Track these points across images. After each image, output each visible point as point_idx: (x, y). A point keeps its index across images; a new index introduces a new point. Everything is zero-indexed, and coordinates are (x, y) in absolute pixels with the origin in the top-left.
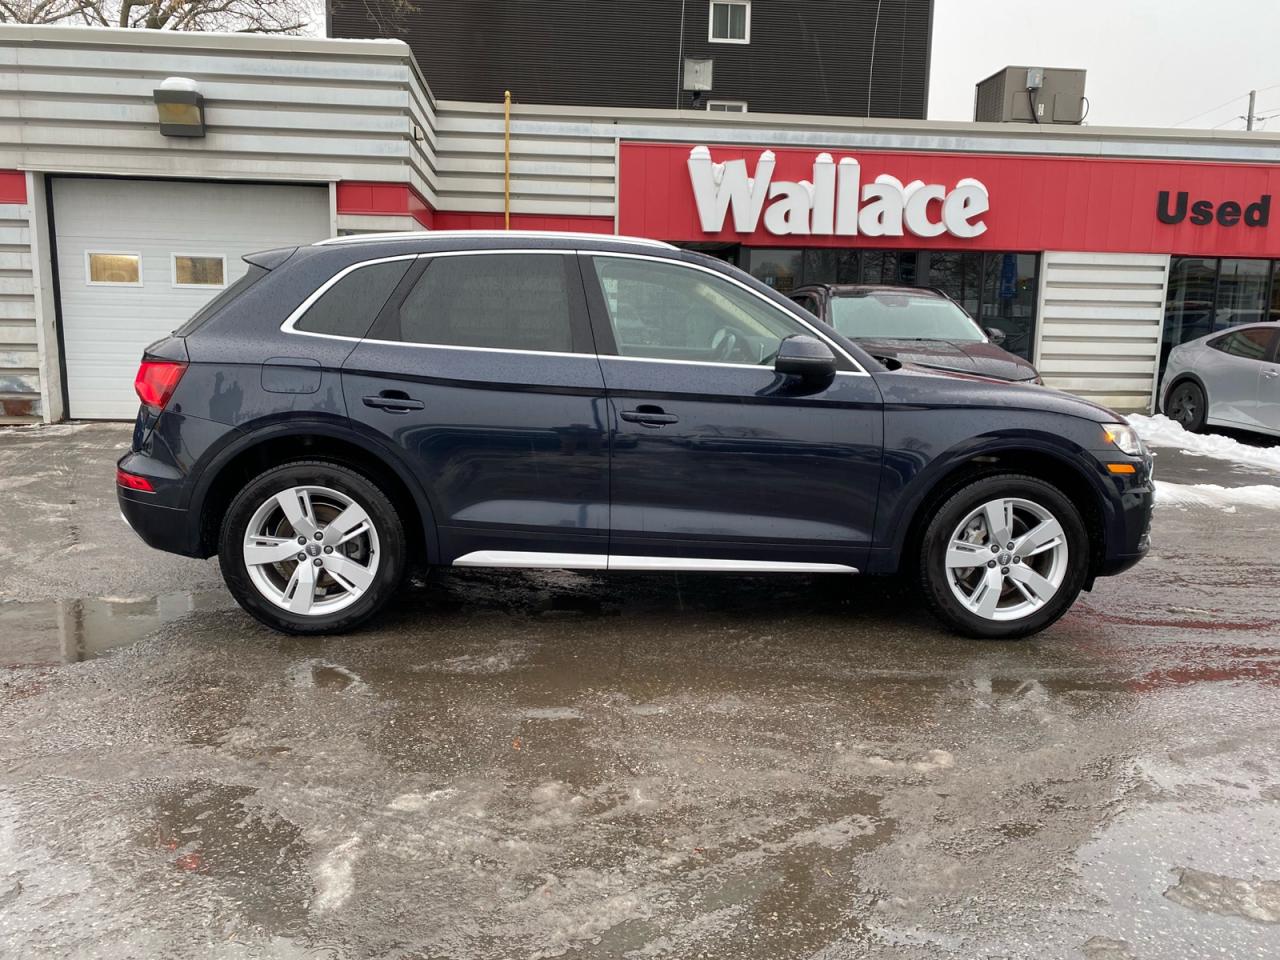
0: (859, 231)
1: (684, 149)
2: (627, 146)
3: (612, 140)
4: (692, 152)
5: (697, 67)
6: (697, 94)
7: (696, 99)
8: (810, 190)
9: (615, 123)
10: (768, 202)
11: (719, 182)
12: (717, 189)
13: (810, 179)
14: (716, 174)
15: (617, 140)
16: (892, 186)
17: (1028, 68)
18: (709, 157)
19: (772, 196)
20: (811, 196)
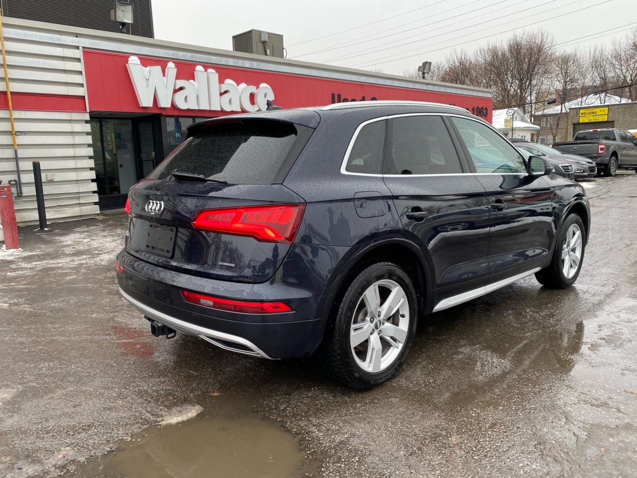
0: (221, 108)
1: (123, 58)
2: (87, 52)
3: (78, 48)
4: (129, 59)
5: (123, 8)
6: (123, 24)
7: (123, 27)
8: (195, 85)
9: (77, 37)
10: (175, 91)
11: (148, 78)
12: (147, 82)
13: (194, 79)
14: (145, 73)
15: (81, 48)
16: (233, 85)
17: (261, 31)
18: (140, 63)
19: (177, 88)
20: (196, 87)
